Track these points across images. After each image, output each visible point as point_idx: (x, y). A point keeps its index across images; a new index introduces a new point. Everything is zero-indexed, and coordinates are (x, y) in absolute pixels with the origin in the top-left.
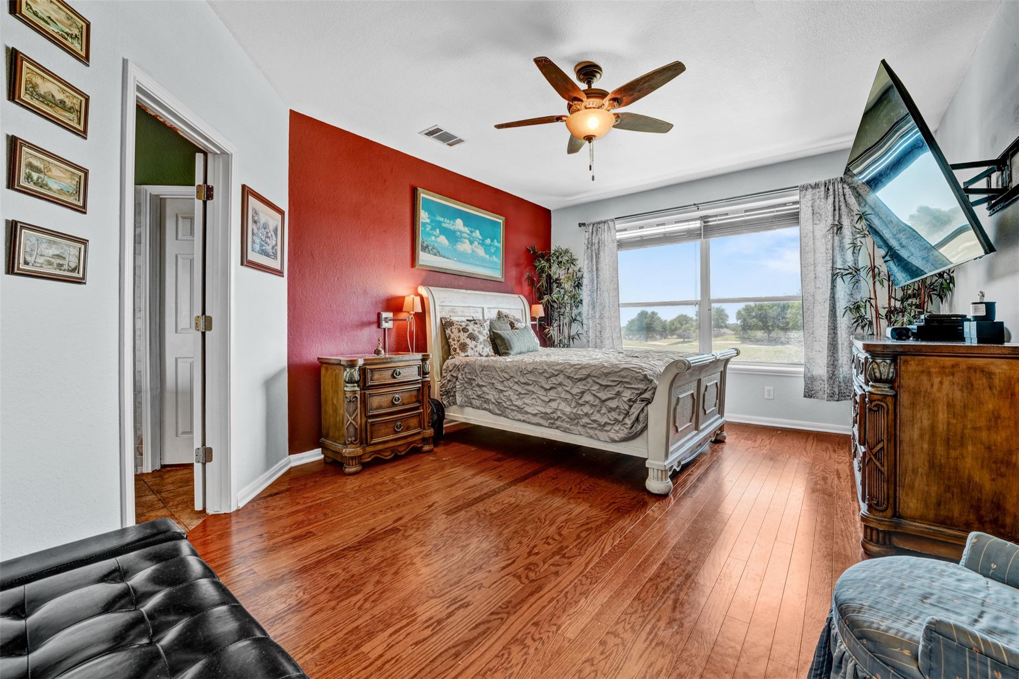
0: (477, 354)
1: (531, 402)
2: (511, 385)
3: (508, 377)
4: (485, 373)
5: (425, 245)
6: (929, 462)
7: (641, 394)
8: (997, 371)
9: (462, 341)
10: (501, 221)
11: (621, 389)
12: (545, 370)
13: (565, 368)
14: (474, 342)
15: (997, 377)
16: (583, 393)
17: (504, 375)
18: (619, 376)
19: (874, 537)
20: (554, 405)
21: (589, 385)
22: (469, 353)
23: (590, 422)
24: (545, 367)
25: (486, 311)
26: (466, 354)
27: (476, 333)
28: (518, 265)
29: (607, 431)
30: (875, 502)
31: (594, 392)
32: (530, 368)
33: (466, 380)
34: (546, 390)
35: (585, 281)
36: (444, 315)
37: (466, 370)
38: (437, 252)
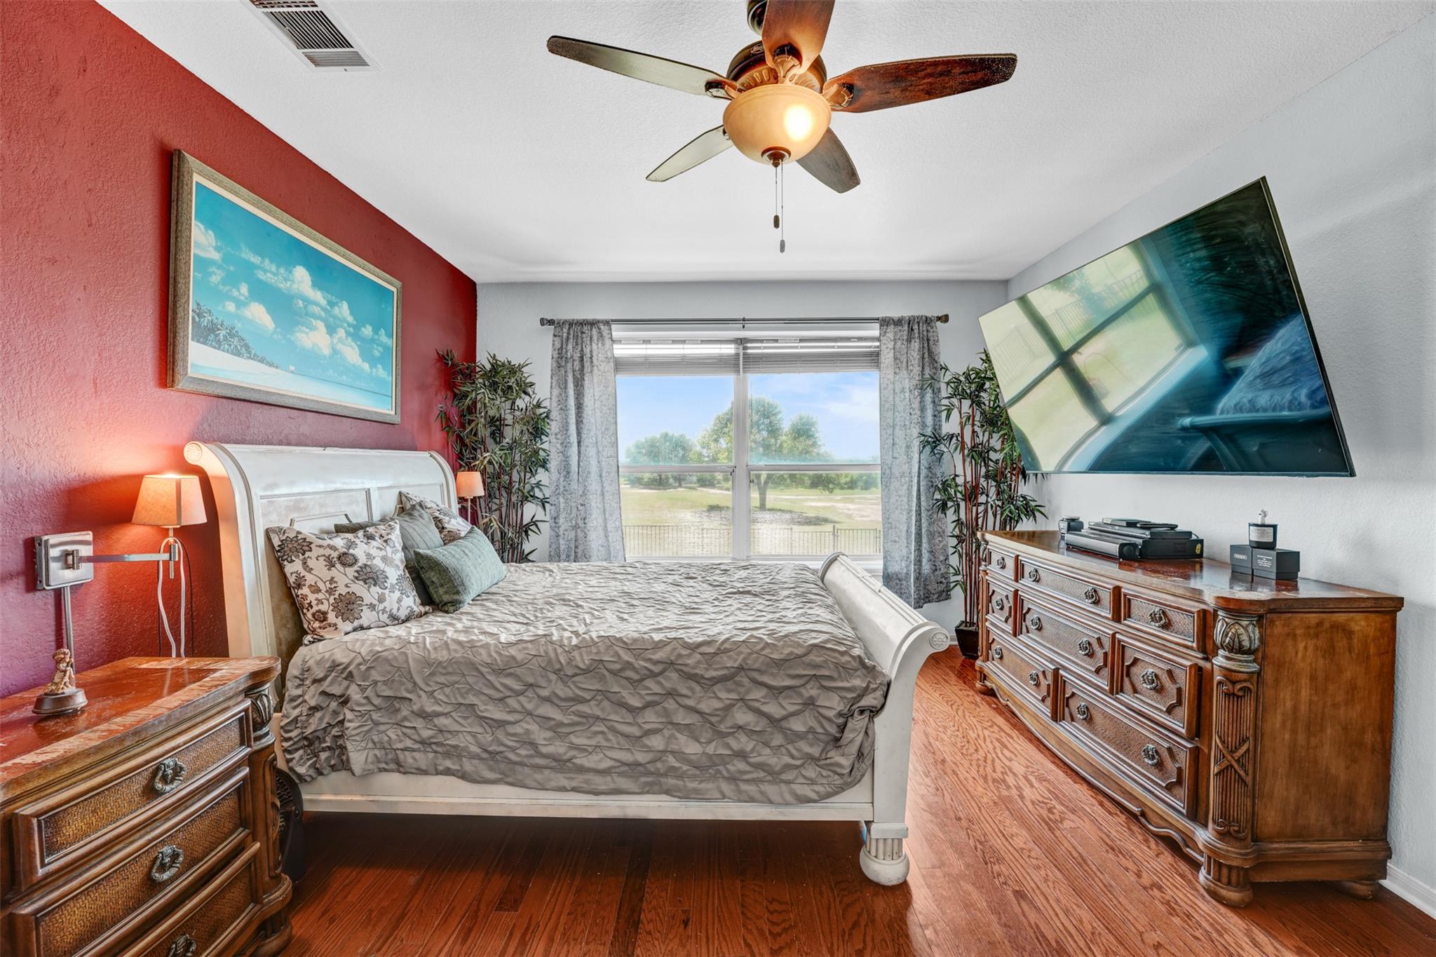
0: (384, 618)
1: (593, 742)
2: (529, 707)
3: (517, 686)
4: (442, 679)
5: (205, 322)
6: (1290, 757)
7: (860, 697)
8: (1357, 628)
9: (343, 590)
10: (394, 290)
11: (814, 692)
12: (628, 663)
13: (680, 656)
14: (375, 590)
15: (1356, 636)
16: (728, 708)
17: (508, 681)
18: (809, 665)
19: (1234, 879)
20: (657, 742)
21: (742, 690)
22: (364, 621)
23: (748, 768)
24: (626, 657)
25: (375, 496)
26: (356, 623)
27: (378, 562)
28: (422, 388)
29: (788, 782)
30: (1236, 828)
31: (756, 705)
32: (583, 660)
33: (377, 701)
34: (631, 710)
35: (553, 427)
36: (276, 521)
37: (375, 675)
38: (242, 347)
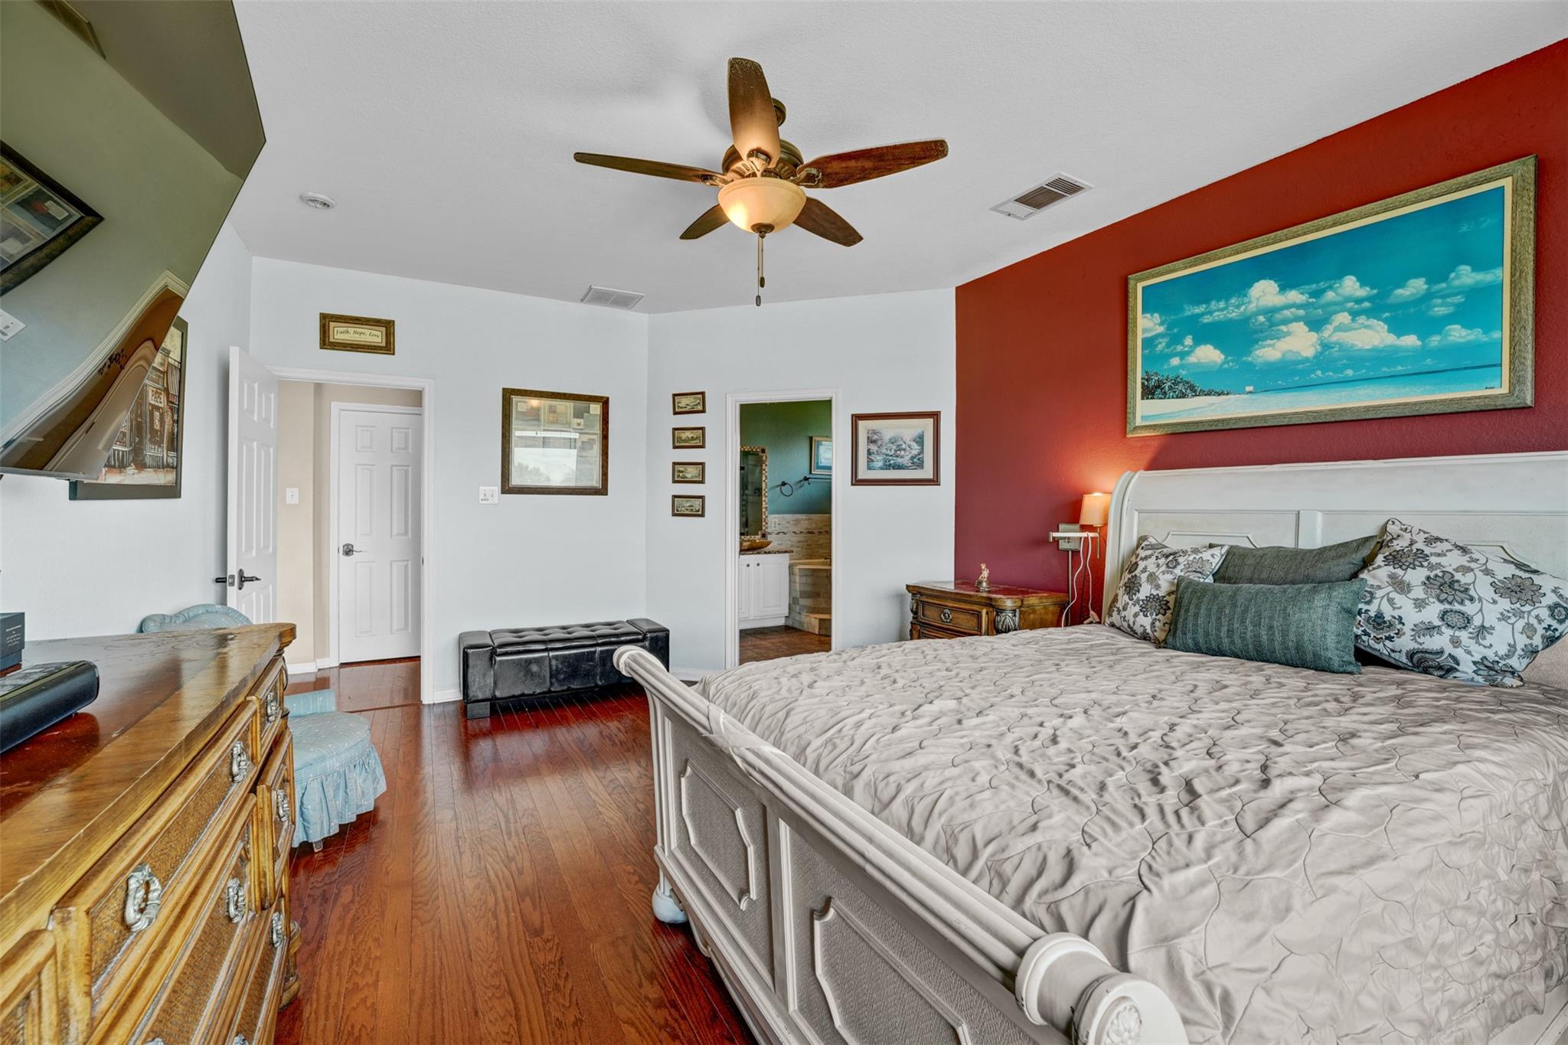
10: (1503, 183)
25: (1311, 520)
38: (1186, 389)
